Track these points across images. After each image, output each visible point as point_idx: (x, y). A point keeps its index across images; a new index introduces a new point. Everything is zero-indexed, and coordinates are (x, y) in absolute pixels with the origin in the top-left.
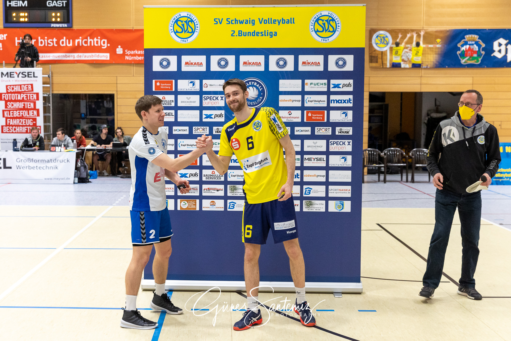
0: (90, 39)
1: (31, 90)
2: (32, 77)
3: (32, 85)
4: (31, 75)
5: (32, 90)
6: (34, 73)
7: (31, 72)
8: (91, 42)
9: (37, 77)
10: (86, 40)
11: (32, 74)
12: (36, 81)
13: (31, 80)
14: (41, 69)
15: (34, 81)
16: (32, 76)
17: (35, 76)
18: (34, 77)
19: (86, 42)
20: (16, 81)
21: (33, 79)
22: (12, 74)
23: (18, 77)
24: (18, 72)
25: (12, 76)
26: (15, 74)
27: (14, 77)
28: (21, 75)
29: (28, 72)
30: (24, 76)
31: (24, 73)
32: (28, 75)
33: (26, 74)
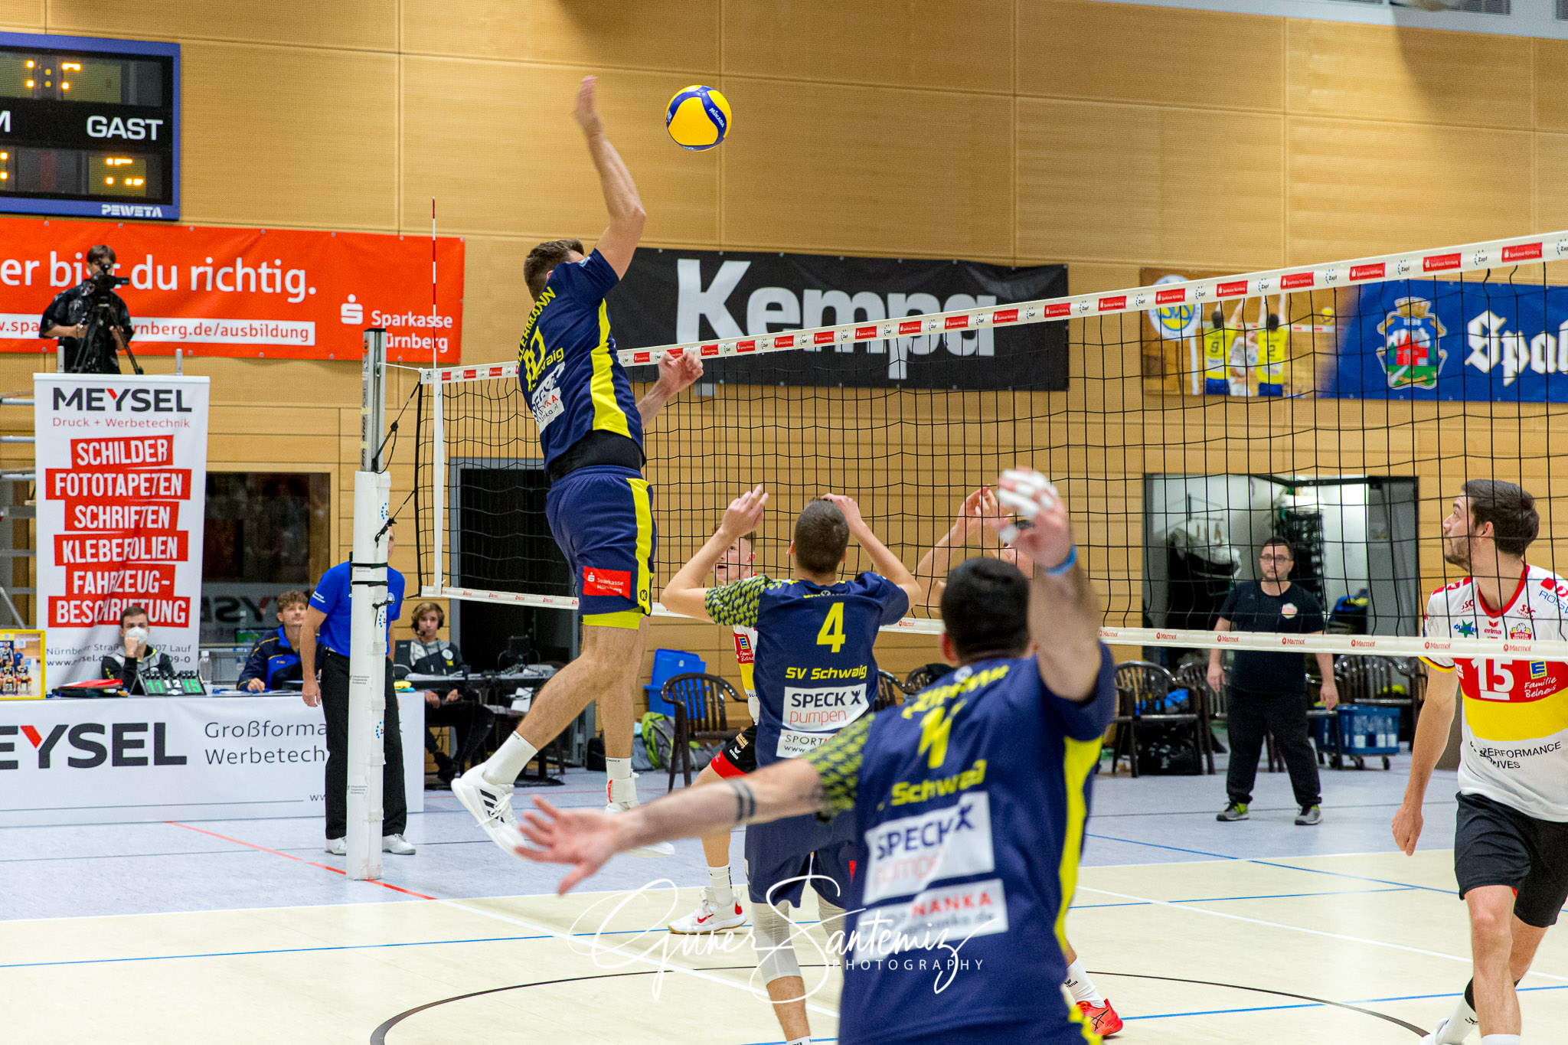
0: (243, 267)
1: (165, 458)
2: (170, 409)
3: (169, 439)
4: (168, 400)
5: (169, 461)
6: (179, 393)
8: (246, 277)
9: (189, 410)
10: (230, 270)
11: (173, 397)
12: (187, 424)
13: (168, 423)
14: (205, 379)
15: (176, 424)
16: (173, 404)
17: (184, 405)
18: (180, 409)
19: (229, 279)
20: (110, 423)
21: (175, 415)
22: (94, 395)
23: (119, 408)
24: (119, 394)
25: (95, 404)
26: (106, 396)
27: (102, 409)
28: (128, 402)
29: (157, 392)
30: (142, 405)
31: (140, 395)
32: (158, 400)
33: (151, 398)
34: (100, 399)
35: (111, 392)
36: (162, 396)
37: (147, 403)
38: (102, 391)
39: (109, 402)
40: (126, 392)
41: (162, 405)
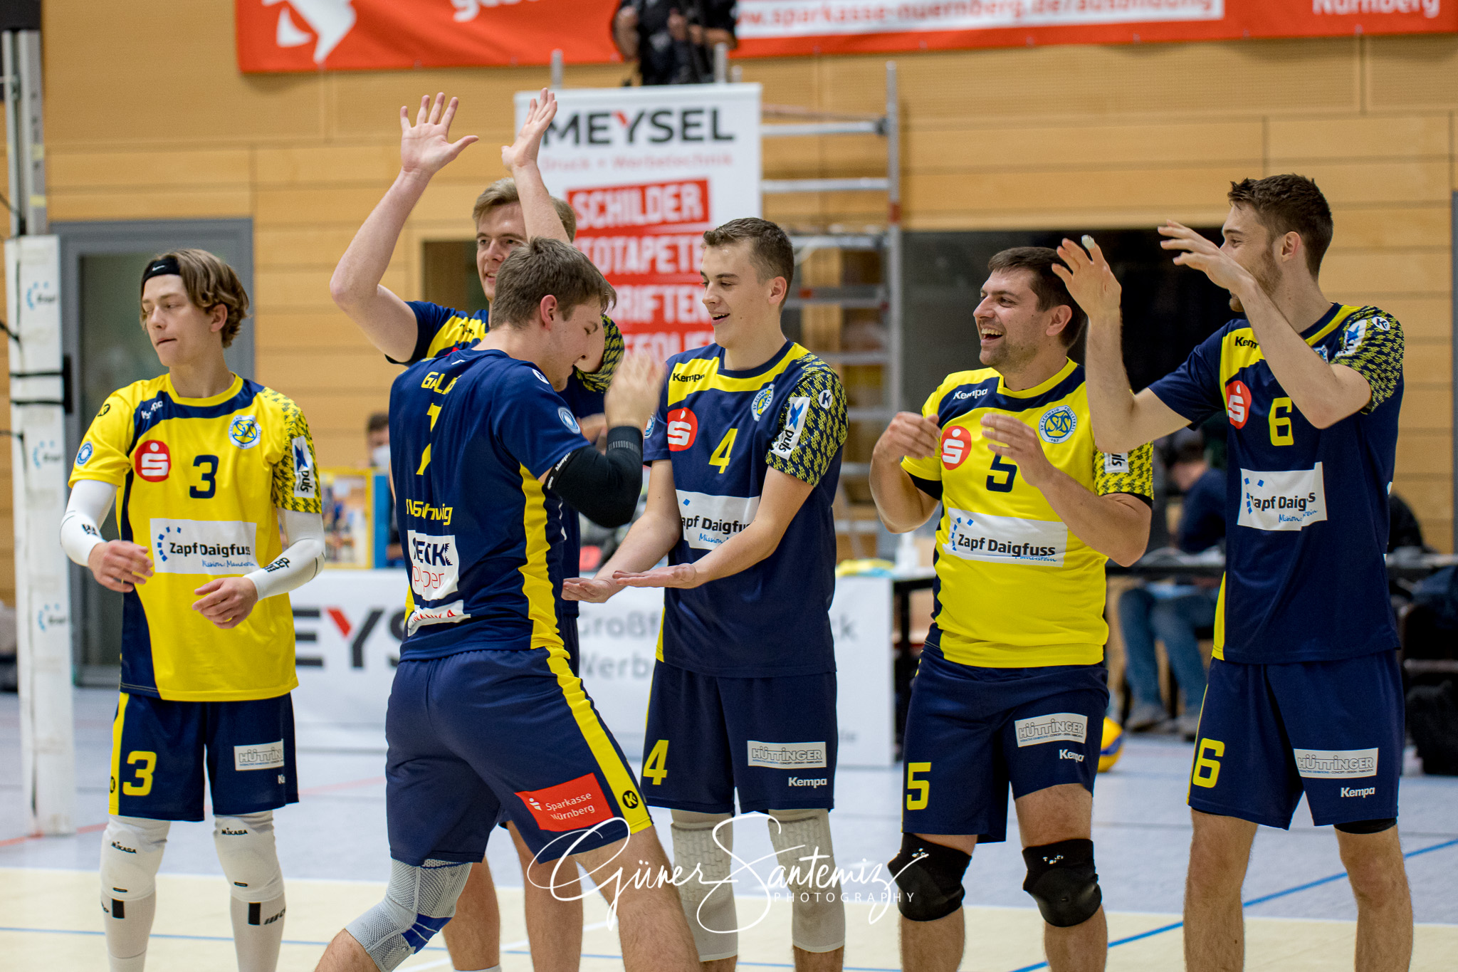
1: (698, 212)
2: (699, 139)
3: (703, 185)
4: (697, 125)
5: (705, 218)
6: (715, 115)
7: (699, 112)
9: (729, 138)
11: (706, 120)
12: (727, 160)
13: (699, 159)
14: (753, 89)
15: (711, 160)
16: (705, 130)
17: (724, 129)
18: (716, 136)
20: (620, 162)
21: (710, 148)
22: (598, 122)
23: (631, 138)
24: (631, 115)
25: (599, 135)
26: (613, 123)
27: (606, 142)
28: (645, 130)
29: (686, 114)
30: (661, 134)
31: (663, 120)
32: (686, 125)
33: (674, 122)
34: (604, 128)
35: (622, 117)
36: (692, 119)
37: (670, 131)
38: (606, 115)
39: (617, 131)
40: (641, 116)
41: (692, 132)
